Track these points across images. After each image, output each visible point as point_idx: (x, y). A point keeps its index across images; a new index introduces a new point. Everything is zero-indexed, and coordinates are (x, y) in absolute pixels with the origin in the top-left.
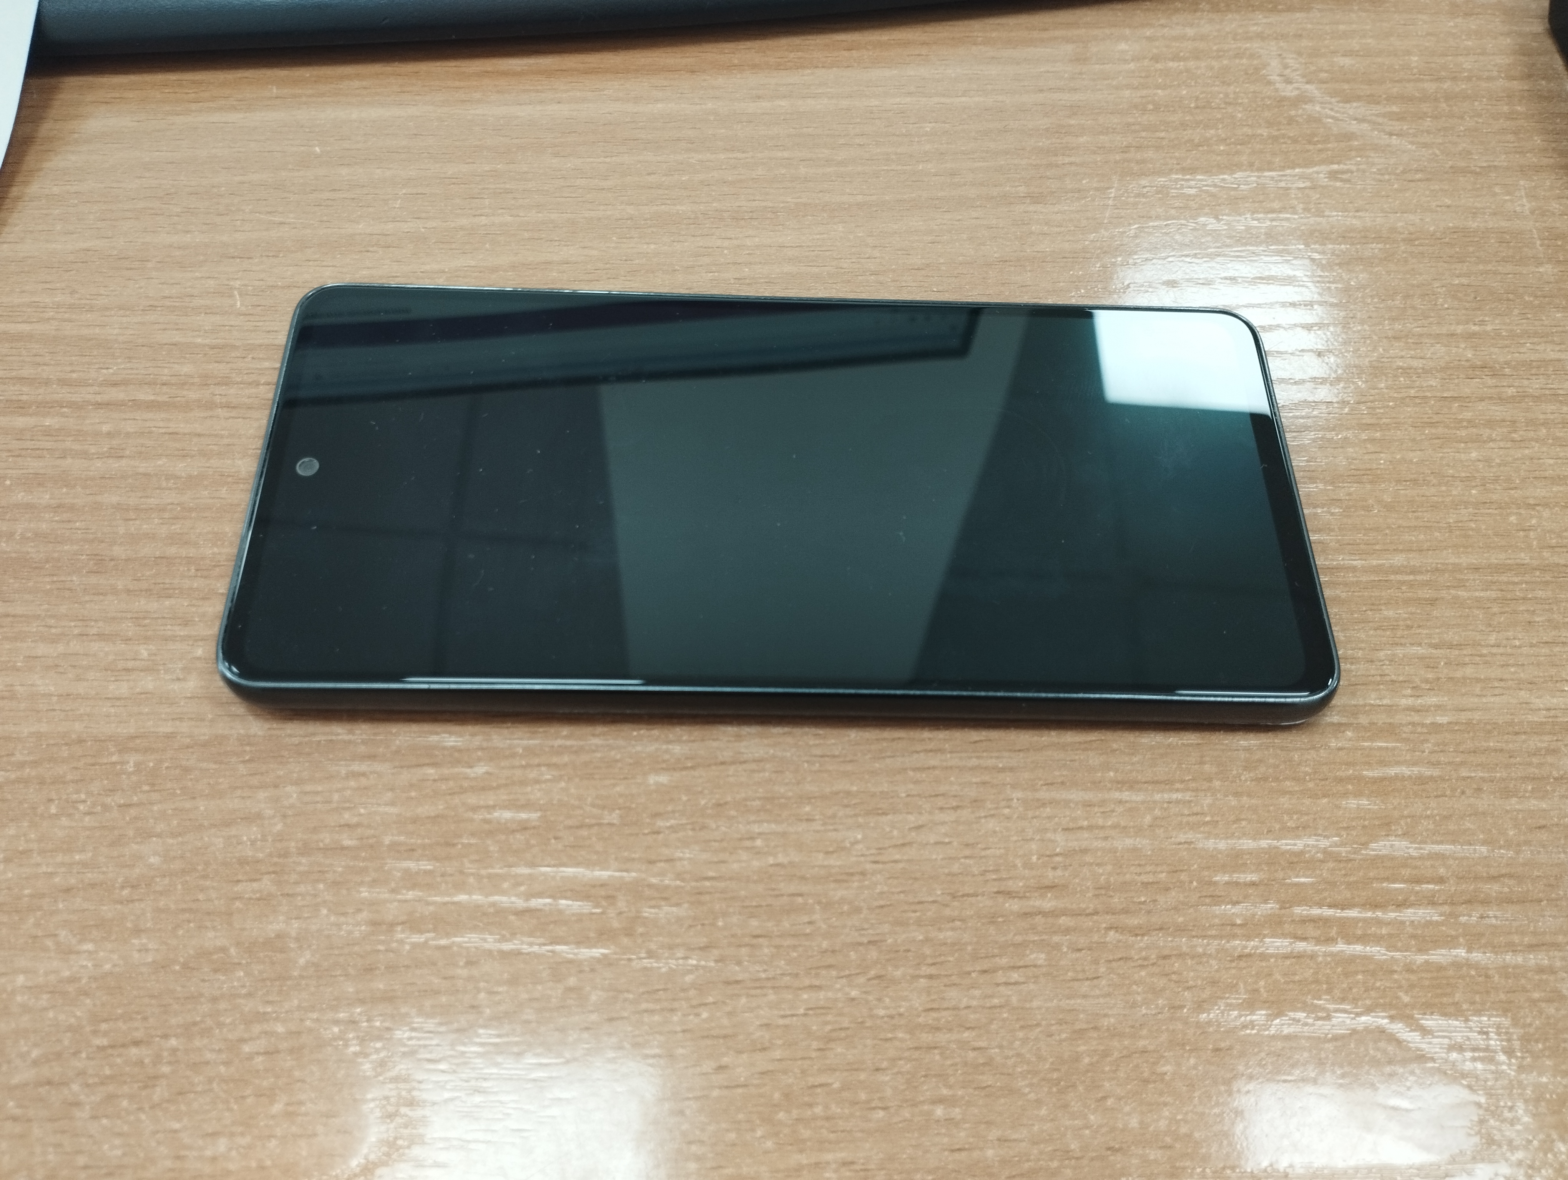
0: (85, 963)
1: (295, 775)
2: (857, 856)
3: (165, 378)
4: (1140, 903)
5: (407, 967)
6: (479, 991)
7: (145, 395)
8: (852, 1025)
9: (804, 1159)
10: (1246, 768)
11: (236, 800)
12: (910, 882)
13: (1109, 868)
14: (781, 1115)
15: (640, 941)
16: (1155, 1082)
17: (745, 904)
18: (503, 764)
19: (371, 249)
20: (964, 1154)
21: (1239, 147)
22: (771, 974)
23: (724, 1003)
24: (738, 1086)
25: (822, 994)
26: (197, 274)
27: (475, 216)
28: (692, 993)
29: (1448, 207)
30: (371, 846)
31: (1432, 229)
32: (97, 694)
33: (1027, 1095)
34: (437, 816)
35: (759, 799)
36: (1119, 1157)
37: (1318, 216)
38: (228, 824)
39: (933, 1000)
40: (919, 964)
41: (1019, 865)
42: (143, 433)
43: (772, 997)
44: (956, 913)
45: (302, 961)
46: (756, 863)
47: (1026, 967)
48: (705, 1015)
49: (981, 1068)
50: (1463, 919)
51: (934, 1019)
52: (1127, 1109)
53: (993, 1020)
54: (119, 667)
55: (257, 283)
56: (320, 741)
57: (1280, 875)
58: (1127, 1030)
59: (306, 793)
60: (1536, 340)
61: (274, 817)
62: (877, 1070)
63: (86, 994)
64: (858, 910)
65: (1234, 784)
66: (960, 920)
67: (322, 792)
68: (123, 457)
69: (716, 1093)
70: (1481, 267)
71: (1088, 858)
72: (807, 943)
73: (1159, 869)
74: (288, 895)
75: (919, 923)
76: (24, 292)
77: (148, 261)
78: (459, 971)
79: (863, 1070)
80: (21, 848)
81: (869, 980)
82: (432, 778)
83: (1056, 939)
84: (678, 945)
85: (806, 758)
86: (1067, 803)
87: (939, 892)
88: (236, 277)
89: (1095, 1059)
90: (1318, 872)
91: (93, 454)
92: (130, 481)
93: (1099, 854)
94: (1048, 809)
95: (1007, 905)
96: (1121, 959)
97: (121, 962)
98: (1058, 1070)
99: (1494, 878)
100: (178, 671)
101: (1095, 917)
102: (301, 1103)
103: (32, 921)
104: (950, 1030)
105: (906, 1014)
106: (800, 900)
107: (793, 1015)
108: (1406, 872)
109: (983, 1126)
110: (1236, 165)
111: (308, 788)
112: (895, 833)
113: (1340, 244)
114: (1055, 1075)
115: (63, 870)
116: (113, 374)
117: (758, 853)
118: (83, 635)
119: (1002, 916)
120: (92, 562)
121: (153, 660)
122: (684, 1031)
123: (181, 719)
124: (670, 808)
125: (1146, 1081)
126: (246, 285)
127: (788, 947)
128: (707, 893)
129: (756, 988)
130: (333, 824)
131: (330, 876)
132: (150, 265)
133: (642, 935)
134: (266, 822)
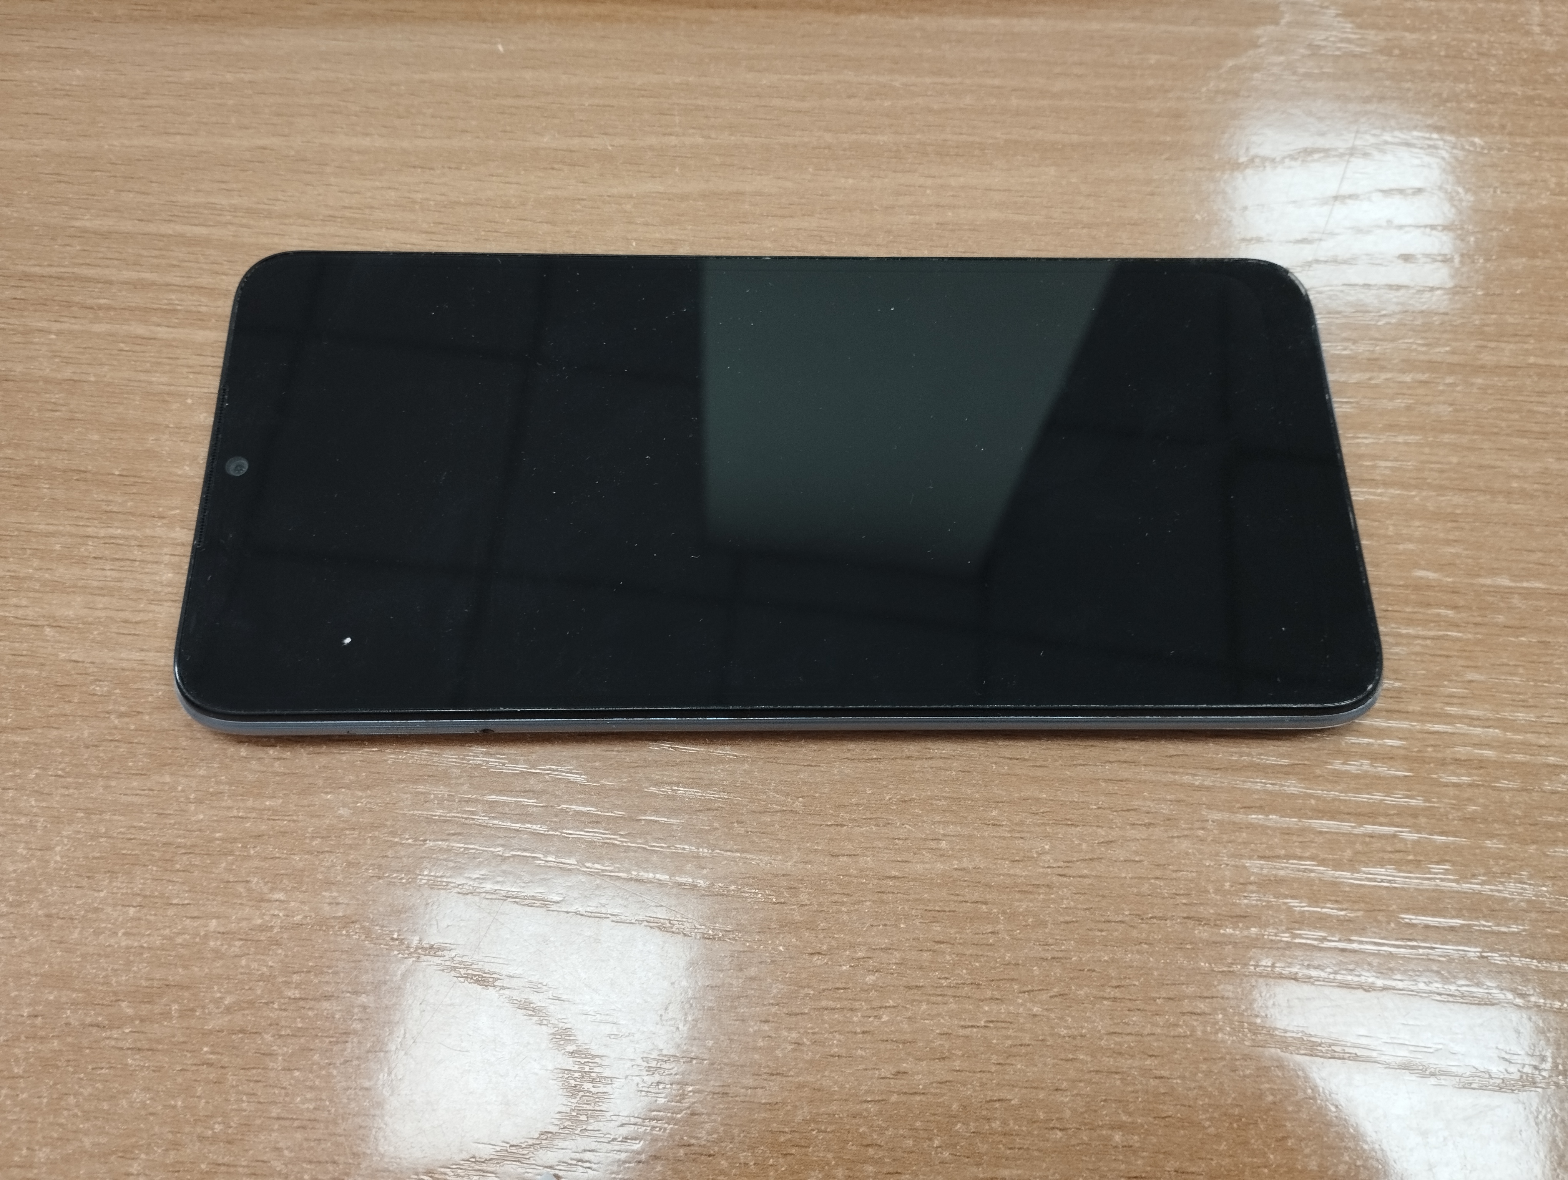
0: (276, 912)
2: (1044, 867)
8: (1033, 1043)
12: (1097, 900)
15: (821, 936)
17: (928, 908)
19: (556, 166)
21: (1490, 106)
22: (953, 981)
24: (916, 1093)
27: (664, 134)
28: (873, 993)
33: (1206, 1128)
35: (945, 798)
39: (1115, 1024)
41: (1211, 891)
43: (953, 1006)
49: (1162, 1097)
51: (1116, 1043)
53: (1176, 1049)
55: (439, 198)
62: (1057, 1090)
63: (278, 944)
64: (1043, 924)
66: (1146, 943)
69: (894, 1098)
71: (1283, 890)
73: (1356, 907)
76: (199, 191)
77: (326, 165)
79: (1042, 1089)
80: (211, 790)
85: (995, 760)
86: (1263, 829)
87: (1127, 913)
88: (417, 189)
93: (1295, 885)
94: (1244, 834)
95: (1196, 932)
97: (313, 914)
98: (1241, 1106)
103: (223, 865)
104: (1132, 1056)
106: (984, 907)
107: (972, 1026)
110: (1486, 127)
112: (1084, 846)
114: (1237, 1111)
115: (254, 815)
119: (1191, 943)
122: (864, 1032)
126: (427, 199)
132: (328, 169)
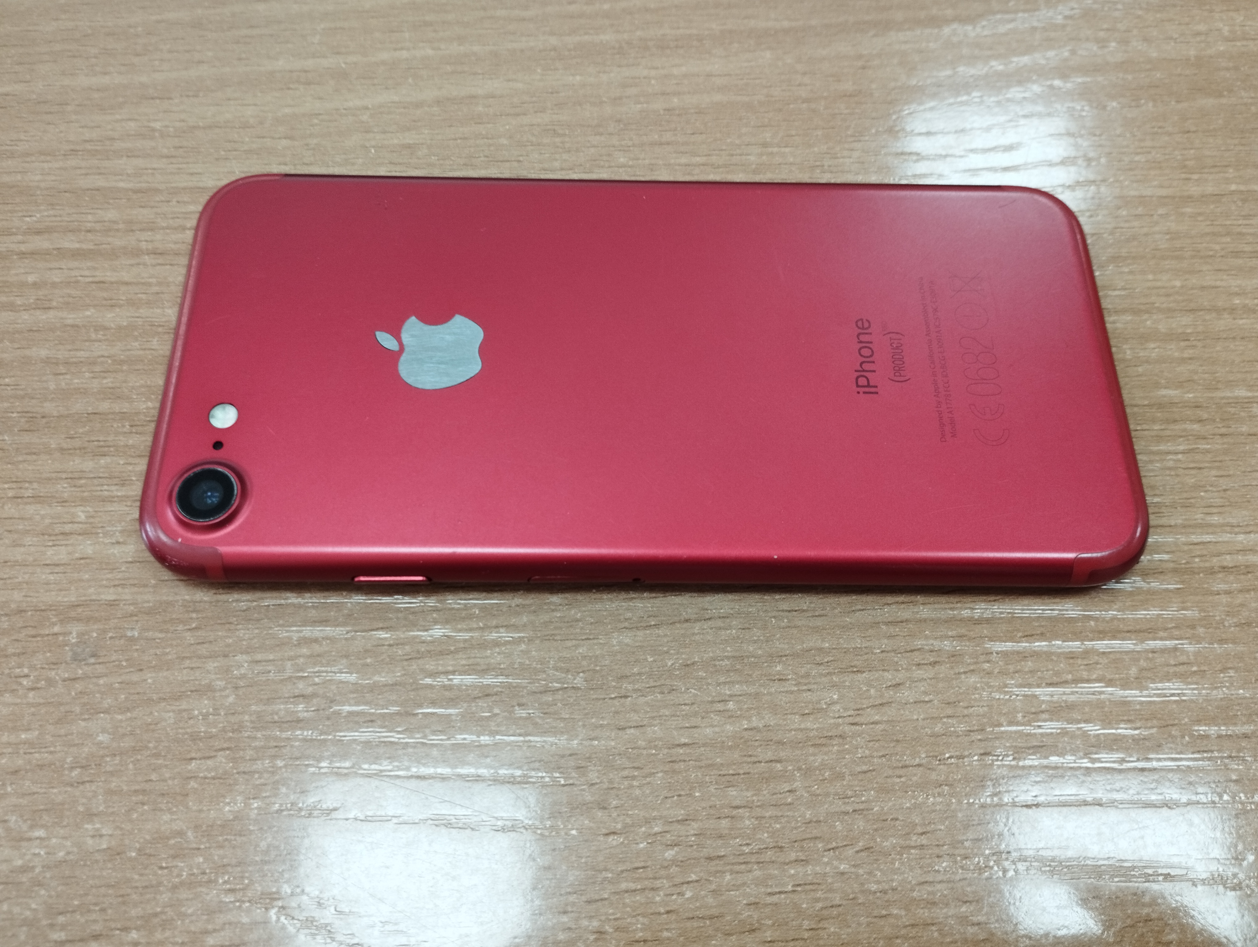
1: (244, 643)
3: (89, 225)
7: (69, 243)
10: (1228, 614)
11: (185, 671)
18: (459, 626)
25: (809, 869)
26: (118, 117)
32: (35, 560)
34: (396, 684)
40: (908, 834)
42: (69, 283)
48: (688, 894)
54: (57, 531)
56: (269, 606)
59: (257, 662)
65: (1218, 631)
67: (274, 660)
68: (49, 308)
81: (857, 852)
82: (387, 643)
91: (21, 306)
92: (58, 333)
100: (117, 534)
105: (899, 889)
116: (36, 222)
117: (731, 717)
118: (18, 498)
120: (23, 420)
121: (91, 523)
123: (123, 586)
124: (635, 670)
127: (770, 817)
129: (742, 863)
130: (287, 695)
134: (218, 694)
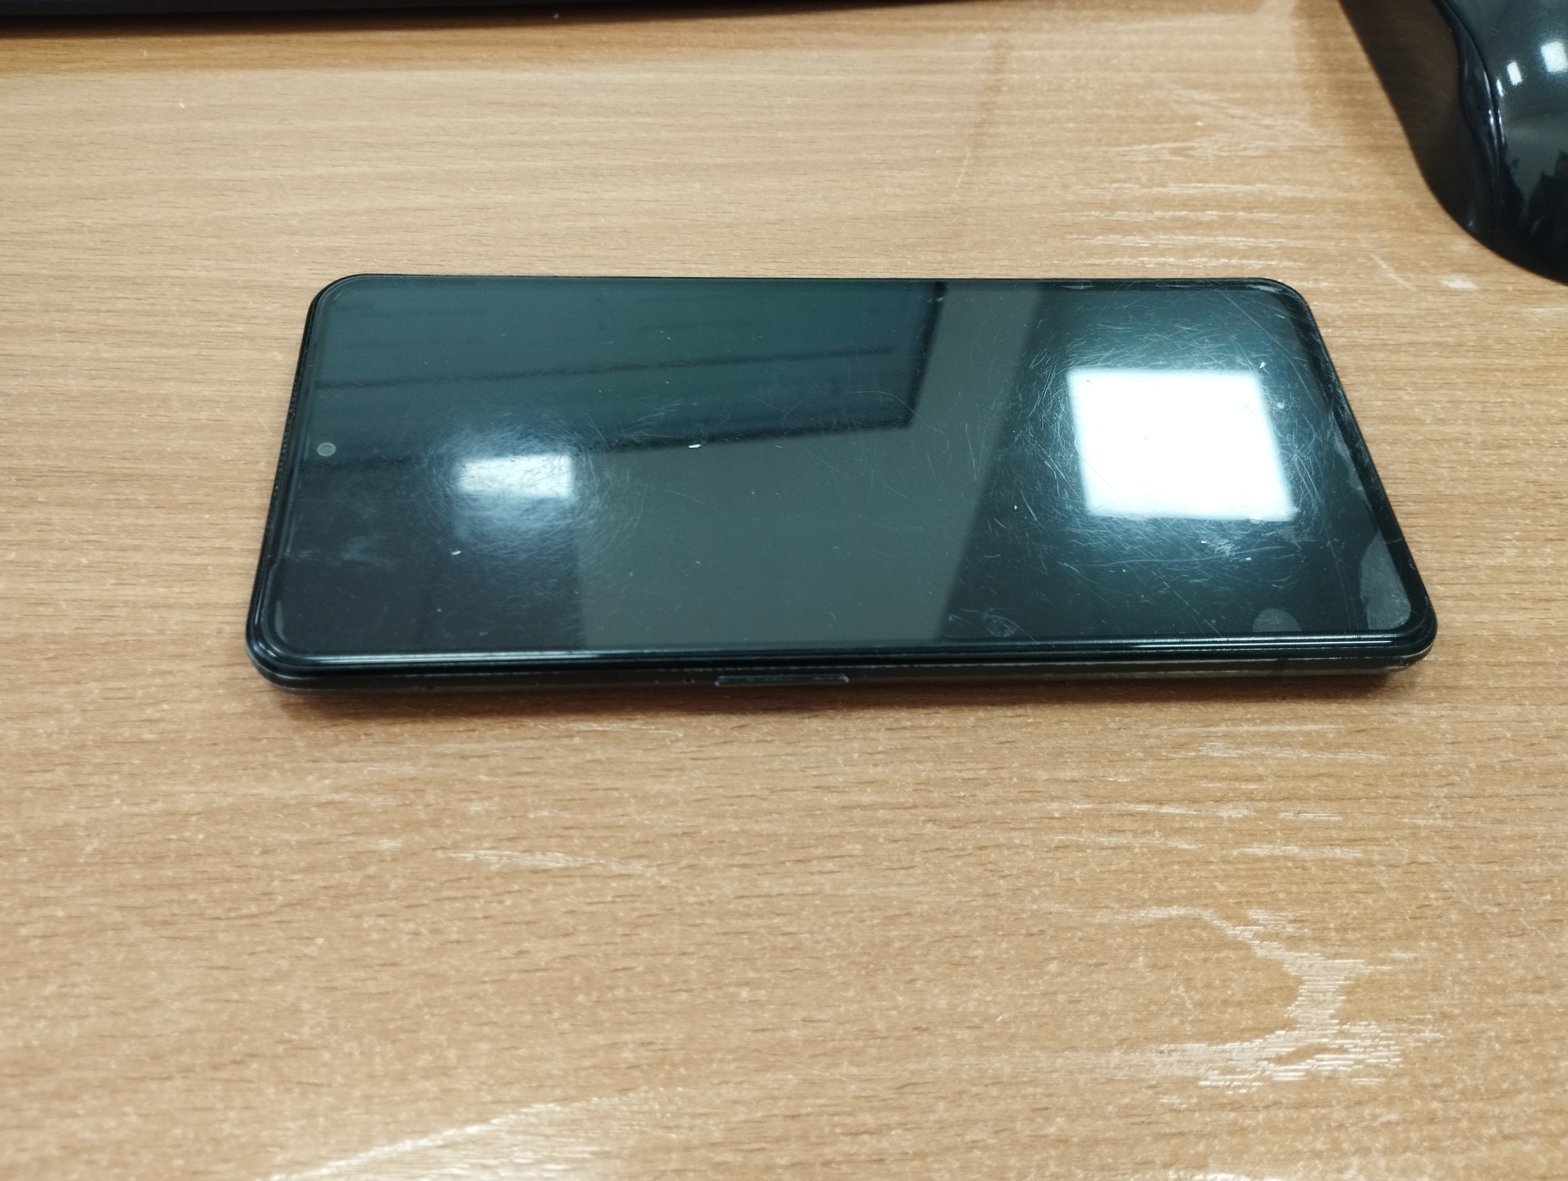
4: (960, 797)
5: (199, 855)
6: (273, 878)
9: (600, 1040)
13: (930, 765)
14: (581, 998)
16: (966, 965)
20: (767, 1034)
23: (529, 891)
29: (1287, 180)
30: (172, 741)
31: (1270, 199)
36: (925, 1036)
37: (1162, 186)
38: (24, 717)
44: (774, 806)
45: (89, 849)
46: (572, 759)
47: (841, 857)
50: (1282, 815)
52: (936, 991)
57: (1100, 772)
58: (940, 916)
60: (1367, 296)
61: (73, 711)
70: (1316, 233)
72: (619, 834)
74: (80, 785)
75: (736, 816)
78: (254, 860)
83: (872, 830)
84: (486, 836)
89: (906, 943)
90: (1138, 770)
96: (938, 849)
99: (1313, 776)
101: (914, 811)
102: (74, 985)
108: (1225, 771)
109: (789, 1007)
111: (111, 684)
113: (1181, 210)
125: (957, 965)
128: (520, 787)
131: (126, 768)
133: (449, 826)
